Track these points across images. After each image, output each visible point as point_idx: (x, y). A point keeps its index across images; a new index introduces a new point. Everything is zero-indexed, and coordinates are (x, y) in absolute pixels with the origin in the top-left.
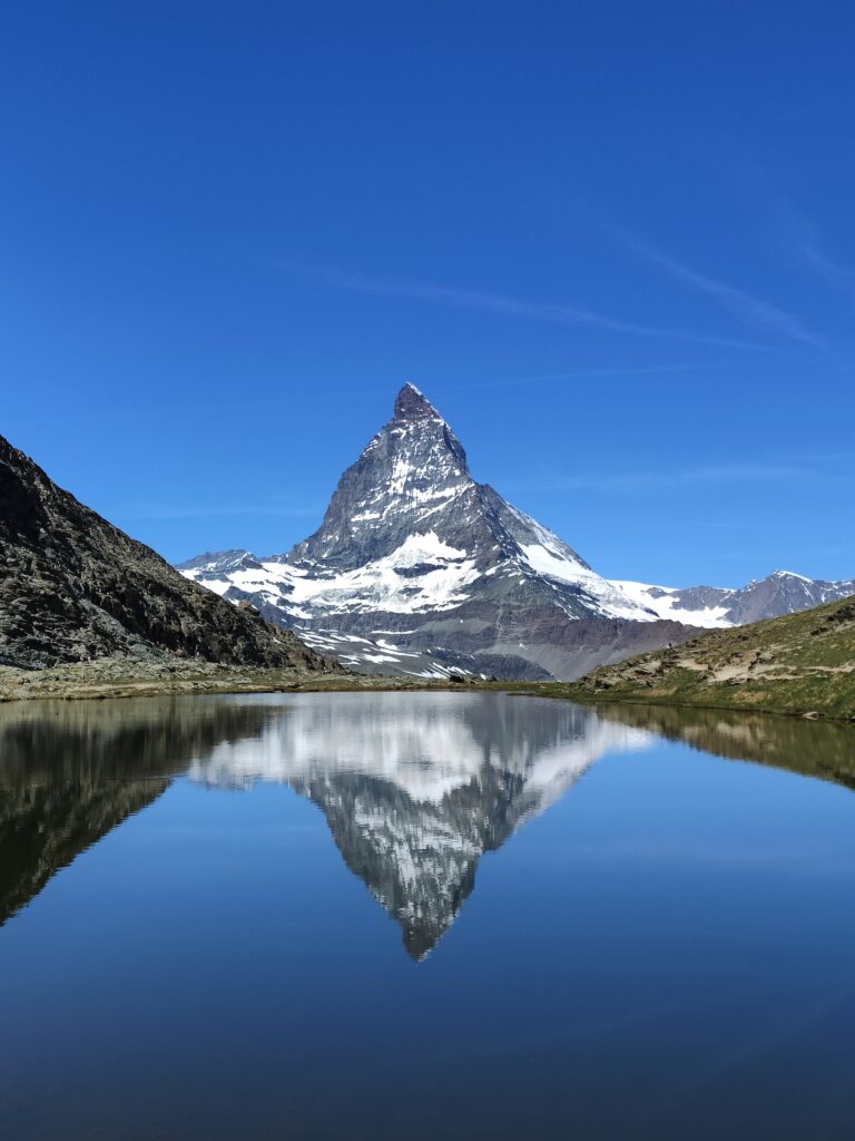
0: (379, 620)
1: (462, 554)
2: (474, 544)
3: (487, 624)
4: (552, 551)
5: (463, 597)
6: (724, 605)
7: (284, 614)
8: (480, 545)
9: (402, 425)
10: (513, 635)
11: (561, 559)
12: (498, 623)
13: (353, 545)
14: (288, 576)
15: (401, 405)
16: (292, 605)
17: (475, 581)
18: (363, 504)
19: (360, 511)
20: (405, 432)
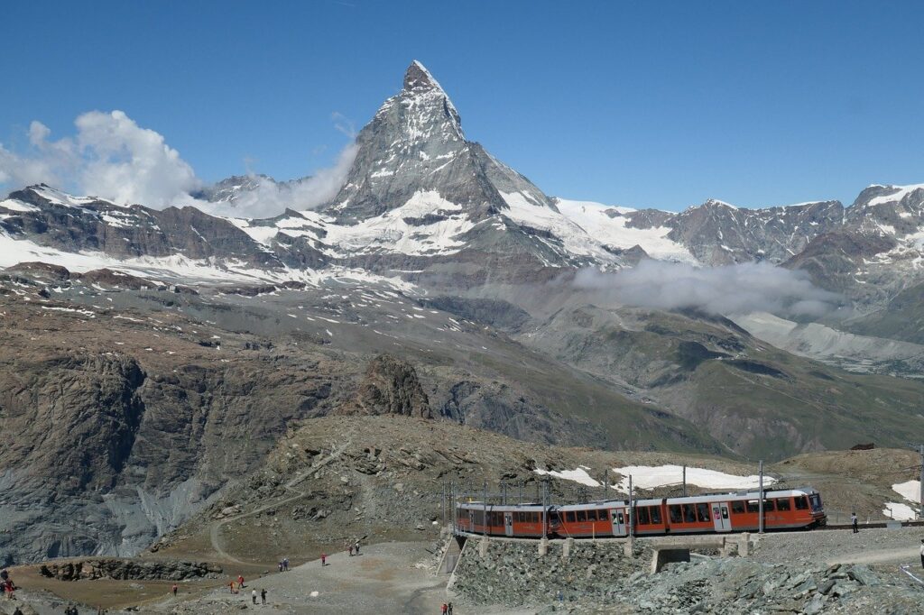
0: (395, 261)
1: (459, 207)
2: (468, 199)
3: (480, 268)
4: (529, 196)
5: (460, 243)
6: (668, 225)
7: (321, 255)
8: (474, 200)
9: (410, 96)
10: (498, 277)
11: (535, 204)
12: (487, 267)
13: (372, 198)
14: (321, 222)
15: (410, 80)
16: (327, 247)
17: (470, 231)
18: (380, 163)
19: (377, 168)
20: (412, 103)
